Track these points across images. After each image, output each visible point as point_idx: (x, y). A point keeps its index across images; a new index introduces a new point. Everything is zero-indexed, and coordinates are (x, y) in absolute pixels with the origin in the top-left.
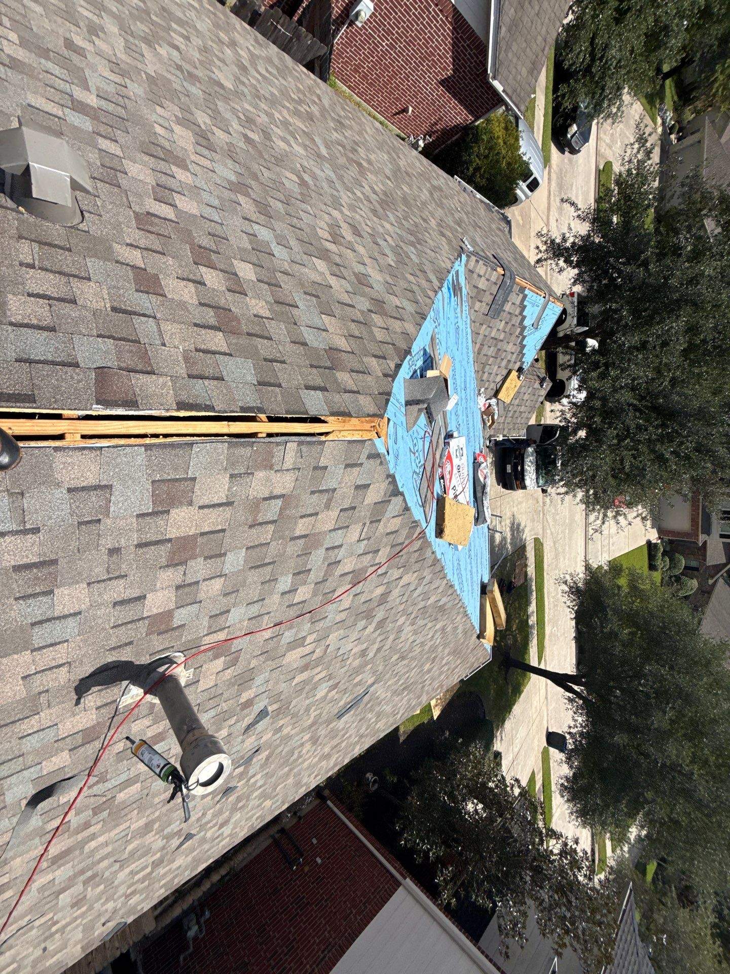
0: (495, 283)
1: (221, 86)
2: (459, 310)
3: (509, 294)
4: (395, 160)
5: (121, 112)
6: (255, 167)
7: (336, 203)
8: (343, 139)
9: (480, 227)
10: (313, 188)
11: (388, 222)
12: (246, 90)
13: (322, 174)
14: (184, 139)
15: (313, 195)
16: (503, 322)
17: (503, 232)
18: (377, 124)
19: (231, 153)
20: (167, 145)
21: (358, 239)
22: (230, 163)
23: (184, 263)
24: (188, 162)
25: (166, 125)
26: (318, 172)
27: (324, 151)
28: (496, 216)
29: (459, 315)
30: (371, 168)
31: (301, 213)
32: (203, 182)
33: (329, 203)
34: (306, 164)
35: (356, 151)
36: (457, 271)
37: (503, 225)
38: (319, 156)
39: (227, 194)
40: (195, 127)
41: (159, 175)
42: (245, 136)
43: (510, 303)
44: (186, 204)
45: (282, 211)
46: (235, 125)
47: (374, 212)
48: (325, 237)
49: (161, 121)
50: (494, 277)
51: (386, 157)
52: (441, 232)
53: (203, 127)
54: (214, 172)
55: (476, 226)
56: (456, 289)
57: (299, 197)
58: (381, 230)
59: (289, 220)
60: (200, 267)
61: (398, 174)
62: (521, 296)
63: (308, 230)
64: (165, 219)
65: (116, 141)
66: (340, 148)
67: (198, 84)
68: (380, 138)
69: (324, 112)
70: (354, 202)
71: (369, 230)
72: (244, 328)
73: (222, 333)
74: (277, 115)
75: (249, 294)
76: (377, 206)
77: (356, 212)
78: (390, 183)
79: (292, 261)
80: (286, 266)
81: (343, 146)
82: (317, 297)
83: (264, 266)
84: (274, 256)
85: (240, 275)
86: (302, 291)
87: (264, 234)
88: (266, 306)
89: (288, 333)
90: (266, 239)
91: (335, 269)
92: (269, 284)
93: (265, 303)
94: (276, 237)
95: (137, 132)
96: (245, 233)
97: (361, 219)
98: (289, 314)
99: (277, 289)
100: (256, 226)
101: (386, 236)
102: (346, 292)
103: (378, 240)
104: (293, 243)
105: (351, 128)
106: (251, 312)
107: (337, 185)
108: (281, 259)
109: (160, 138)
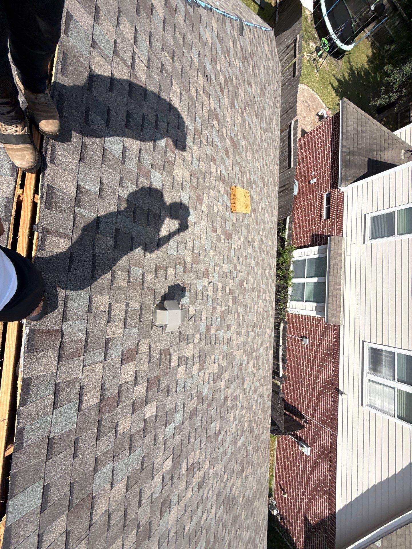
1: (243, 382)
4: (256, 496)
5: (213, 342)
6: (215, 405)
7: (214, 462)
8: (251, 454)
10: (217, 443)
11: (216, 510)
12: (247, 394)
13: (227, 446)
14: (214, 368)
15: (213, 444)
18: (268, 475)
19: (216, 391)
20: (207, 361)
21: (196, 487)
22: (211, 391)
23: (146, 373)
24: (203, 371)
25: (216, 360)
26: (227, 443)
27: (239, 444)
30: (244, 481)
31: (199, 439)
32: (196, 379)
33: (212, 457)
34: (228, 434)
35: (249, 465)
38: (236, 441)
39: (195, 392)
40: (221, 372)
41: (192, 358)
42: (227, 397)
44: (181, 371)
45: (196, 426)
46: (230, 391)
47: (219, 494)
48: (189, 461)
49: (217, 358)
51: (255, 489)
53: (222, 376)
54: (204, 384)
57: (208, 435)
58: (209, 506)
59: (193, 431)
60: (146, 382)
61: (250, 502)
63: (190, 447)
64: (170, 362)
65: (200, 340)
66: (245, 454)
67: (239, 372)
68: (262, 480)
69: (258, 437)
70: (219, 476)
71: (205, 495)
72: (105, 417)
73: (99, 401)
74: (244, 411)
75: (134, 416)
76: (223, 496)
77: (214, 480)
78: (241, 499)
79: (165, 441)
80: (160, 438)
81: (247, 456)
82: (142, 469)
83: (157, 421)
84: (166, 427)
85: (147, 407)
86: (144, 454)
87: (178, 417)
88: (126, 429)
89: (105, 453)
90: (176, 420)
91: (169, 476)
92: (144, 428)
93: (128, 428)
94: (179, 426)
95: (208, 348)
96: (176, 406)
97: (210, 485)
98: (123, 449)
99: (142, 435)
100: (181, 411)
101: (206, 513)
102: (152, 494)
103: (201, 507)
104: (178, 438)
105: (258, 457)
106: (120, 420)
107: (225, 458)
108: (165, 433)
109: (209, 358)
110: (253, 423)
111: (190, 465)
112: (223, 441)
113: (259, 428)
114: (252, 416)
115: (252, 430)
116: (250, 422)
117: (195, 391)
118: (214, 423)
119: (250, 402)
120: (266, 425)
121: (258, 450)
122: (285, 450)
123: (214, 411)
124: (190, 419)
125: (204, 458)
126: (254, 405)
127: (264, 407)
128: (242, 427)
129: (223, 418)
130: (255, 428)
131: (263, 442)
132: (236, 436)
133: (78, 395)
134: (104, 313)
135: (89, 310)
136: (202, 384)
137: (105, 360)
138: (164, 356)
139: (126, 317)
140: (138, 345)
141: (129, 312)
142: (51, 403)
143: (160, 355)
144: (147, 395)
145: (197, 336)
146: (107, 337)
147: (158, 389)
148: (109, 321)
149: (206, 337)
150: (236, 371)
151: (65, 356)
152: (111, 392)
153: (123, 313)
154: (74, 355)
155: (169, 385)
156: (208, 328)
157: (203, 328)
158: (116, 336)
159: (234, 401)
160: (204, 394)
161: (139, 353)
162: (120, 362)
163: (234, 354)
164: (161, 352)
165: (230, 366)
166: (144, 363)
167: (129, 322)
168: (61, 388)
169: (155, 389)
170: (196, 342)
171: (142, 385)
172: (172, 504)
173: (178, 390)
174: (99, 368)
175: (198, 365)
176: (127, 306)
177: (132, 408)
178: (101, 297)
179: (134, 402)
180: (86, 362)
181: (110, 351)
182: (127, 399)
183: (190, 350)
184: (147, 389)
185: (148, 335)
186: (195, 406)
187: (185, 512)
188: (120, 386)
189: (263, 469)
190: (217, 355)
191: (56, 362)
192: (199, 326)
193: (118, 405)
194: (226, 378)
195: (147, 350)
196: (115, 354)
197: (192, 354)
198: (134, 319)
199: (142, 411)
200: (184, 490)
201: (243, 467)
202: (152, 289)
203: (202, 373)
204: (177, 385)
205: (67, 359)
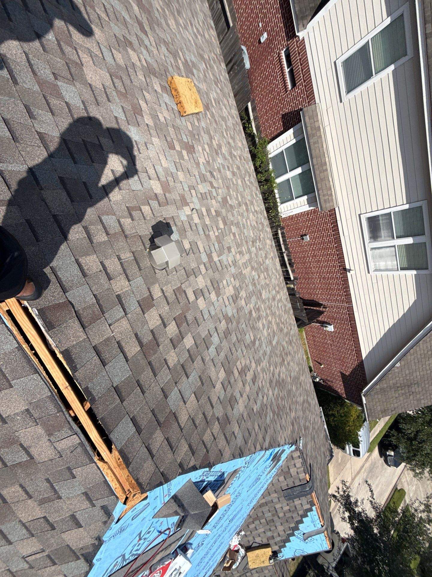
0: (300, 480)
1: (261, 295)
2: (268, 469)
3: (302, 496)
4: (300, 374)
5: (220, 268)
6: (242, 320)
7: (258, 362)
8: (286, 347)
9: (315, 442)
10: (256, 348)
11: (272, 392)
12: (267, 303)
13: (265, 348)
14: (229, 291)
15: (253, 349)
16: (288, 508)
17: (325, 457)
18: (305, 357)
19: (239, 309)
20: (221, 286)
21: (251, 383)
22: (235, 311)
23: (170, 314)
24: (221, 296)
26: (264, 345)
27: (274, 343)
28: (327, 446)
29: (266, 473)
30: (287, 366)
31: (240, 349)
32: (218, 305)
33: (256, 359)
34: (262, 339)
35: (287, 355)
36: (285, 450)
37: (328, 454)
38: (271, 342)
40: (237, 293)
41: (206, 289)
42: (251, 311)
43: (300, 502)
44: (201, 302)
45: (233, 341)
46: (252, 306)
47: (271, 382)
48: (238, 367)
49: (229, 281)
50: (302, 476)
51: (297, 369)
52: (293, 423)
53: (240, 295)
55: (313, 438)
56: (276, 458)
57: (246, 344)
58: (266, 391)
59: (232, 346)
60: (174, 321)
61: (296, 379)
62: (308, 506)
63: (234, 357)
64: (187, 298)
65: (207, 270)
66: (282, 348)
67: (254, 287)
68: (301, 362)
69: (288, 334)
70: (266, 369)
71: (260, 385)
72: (152, 358)
73: (140, 348)
74: (270, 318)
75: (176, 350)
76: (274, 381)
77: (263, 373)
78: (289, 379)
79: (212, 360)
80: (207, 359)
81: (284, 349)
82: (203, 384)
83: (199, 348)
84: (208, 350)
85: (185, 340)
86: (200, 374)
87: (215, 339)
88: (175, 362)
89: (167, 383)
90: (214, 342)
91: (226, 383)
92: (190, 356)
93: (176, 360)
94: (218, 345)
95: (217, 275)
96: (209, 332)
97: (262, 378)
98: (180, 376)
99: (191, 361)
100: (216, 334)
101: (265, 396)
102: (218, 397)
103: (260, 393)
104: (222, 354)
105: (293, 348)
106: (166, 356)
107: (266, 357)
108: (209, 354)
109: (222, 283)
110: (280, 324)
111: (240, 370)
112: (260, 345)
113: (287, 326)
114: (277, 320)
115: (281, 330)
116: (278, 324)
117: (221, 315)
118: (247, 335)
119: (272, 308)
120: (292, 322)
121: (291, 342)
122: (313, 336)
123: (244, 326)
124: (226, 338)
125: (249, 361)
126: (277, 311)
127: (285, 310)
128: (272, 330)
129: (253, 328)
130: (283, 327)
131: (294, 335)
132: (270, 339)
133: (119, 350)
134: (100, 273)
135: (84, 275)
136: (224, 307)
137: (126, 314)
138: (180, 294)
139: (124, 270)
140: (150, 292)
141: (125, 264)
142: (98, 361)
143: (176, 295)
144: (180, 331)
145: (202, 267)
146: (117, 294)
147: (187, 323)
148: (110, 279)
149: (211, 264)
150: (251, 288)
151: (87, 322)
152: (147, 338)
153: (120, 267)
154: (94, 319)
155: (195, 318)
156: (210, 256)
157: (204, 258)
158: (124, 290)
159: (259, 313)
160: (230, 315)
161: (155, 299)
162: (141, 312)
163: (243, 273)
164: (175, 292)
165: (244, 285)
166: (164, 306)
167: (130, 275)
168: (100, 348)
169: (185, 324)
170: (203, 273)
171: (171, 325)
172: (238, 399)
173: (205, 319)
174: (124, 323)
175: (214, 293)
176: (119, 259)
177: (171, 345)
178: (88, 258)
179: (171, 340)
180: (110, 322)
181: (126, 305)
182: (164, 339)
183: (201, 282)
184: (178, 326)
185: (155, 281)
186: (226, 326)
187: (249, 400)
188: (152, 331)
189: (299, 354)
190: (228, 279)
191: (82, 329)
192: (200, 257)
193: (158, 346)
194: (244, 295)
195: (160, 294)
196: (133, 307)
197: (204, 284)
198: (133, 270)
199: (182, 344)
200: (243, 387)
201: (283, 358)
202: (136, 234)
203: (220, 298)
204: (202, 315)
205: (91, 324)
